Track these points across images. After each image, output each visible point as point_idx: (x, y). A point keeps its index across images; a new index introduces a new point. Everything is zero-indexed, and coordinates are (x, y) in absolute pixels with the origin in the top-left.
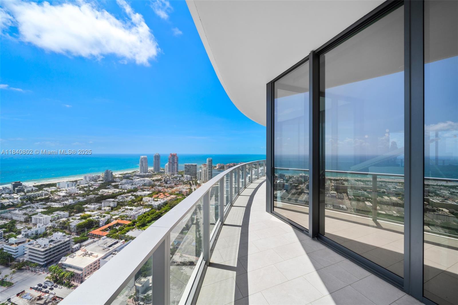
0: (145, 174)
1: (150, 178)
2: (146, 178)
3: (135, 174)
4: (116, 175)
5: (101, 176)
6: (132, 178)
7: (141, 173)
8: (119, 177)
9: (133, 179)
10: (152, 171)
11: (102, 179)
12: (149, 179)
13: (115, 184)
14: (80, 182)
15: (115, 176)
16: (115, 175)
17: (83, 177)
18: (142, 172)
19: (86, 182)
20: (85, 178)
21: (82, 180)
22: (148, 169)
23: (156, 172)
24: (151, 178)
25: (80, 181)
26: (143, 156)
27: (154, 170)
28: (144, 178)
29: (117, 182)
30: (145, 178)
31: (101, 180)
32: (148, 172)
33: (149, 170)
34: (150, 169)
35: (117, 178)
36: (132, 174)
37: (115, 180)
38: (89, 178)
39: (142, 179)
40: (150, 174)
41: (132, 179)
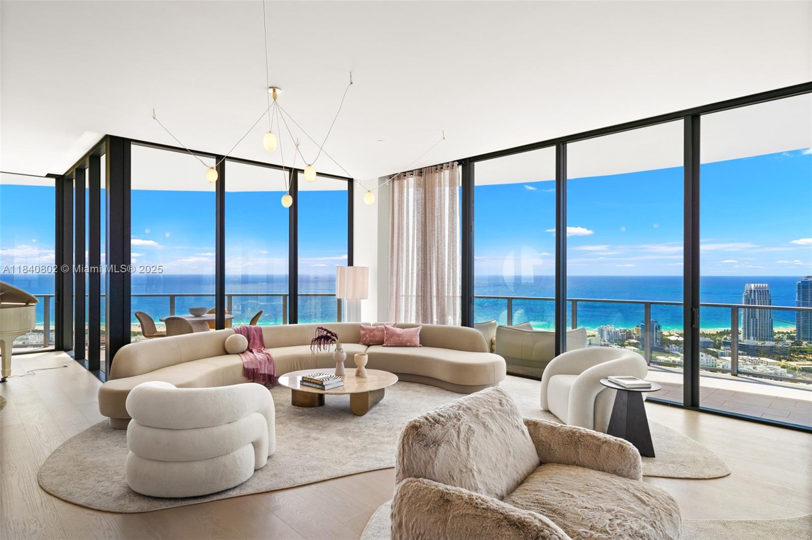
0: (760, 343)
1: (780, 360)
2: (763, 357)
3: (725, 339)
4: (671, 335)
5: (635, 333)
6: (715, 350)
7: (749, 338)
8: (677, 340)
9: (719, 354)
10: (791, 338)
11: (635, 341)
12: (774, 364)
13: (667, 359)
14: (590, 340)
15: (668, 338)
16: (667, 336)
17: (597, 329)
18: (752, 338)
19: (603, 343)
20: (601, 332)
21: (594, 336)
22: (772, 328)
23: (805, 343)
24: (783, 362)
25: (590, 338)
26: (754, 283)
27: (799, 336)
28: (757, 358)
29: (673, 355)
30: (762, 359)
31: (634, 343)
32: (775, 341)
33: (779, 333)
34: (781, 331)
35: (673, 345)
36: (719, 338)
37: (666, 348)
38: (609, 334)
39: (750, 357)
40: (780, 345)
41: (716, 355)
